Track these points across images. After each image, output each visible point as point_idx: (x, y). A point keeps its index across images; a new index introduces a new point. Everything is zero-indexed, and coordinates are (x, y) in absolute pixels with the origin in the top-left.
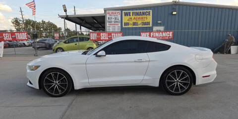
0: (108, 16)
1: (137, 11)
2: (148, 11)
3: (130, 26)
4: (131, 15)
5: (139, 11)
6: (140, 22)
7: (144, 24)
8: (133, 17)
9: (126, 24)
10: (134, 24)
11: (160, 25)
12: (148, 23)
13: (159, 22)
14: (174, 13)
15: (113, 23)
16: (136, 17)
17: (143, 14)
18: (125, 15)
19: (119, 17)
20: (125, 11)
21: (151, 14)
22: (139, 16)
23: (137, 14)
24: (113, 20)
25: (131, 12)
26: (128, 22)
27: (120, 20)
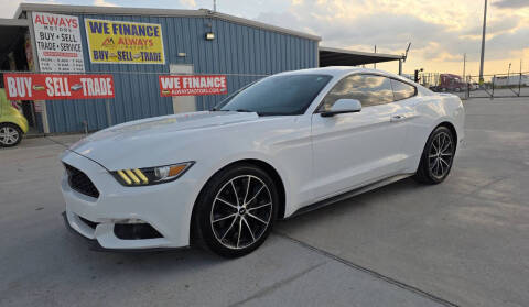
0: (38, 28)
1: (126, 23)
2: (153, 25)
3: (111, 61)
4: (111, 30)
5: (131, 24)
6: (135, 51)
7: (147, 56)
8: (116, 38)
9: (100, 55)
10: (122, 55)
11: (183, 61)
12: (157, 56)
13: (181, 54)
14: (210, 36)
15: (58, 50)
16: (123, 36)
17: (142, 31)
18: (93, 31)
19: (76, 33)
20: (93, 20)
21: (160, 33)
22: (131, 37)
23: (127, 30)
24: (58, 42)
25: (110, 23)
26: (104, 49)
27: (79, 42)
